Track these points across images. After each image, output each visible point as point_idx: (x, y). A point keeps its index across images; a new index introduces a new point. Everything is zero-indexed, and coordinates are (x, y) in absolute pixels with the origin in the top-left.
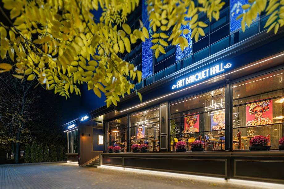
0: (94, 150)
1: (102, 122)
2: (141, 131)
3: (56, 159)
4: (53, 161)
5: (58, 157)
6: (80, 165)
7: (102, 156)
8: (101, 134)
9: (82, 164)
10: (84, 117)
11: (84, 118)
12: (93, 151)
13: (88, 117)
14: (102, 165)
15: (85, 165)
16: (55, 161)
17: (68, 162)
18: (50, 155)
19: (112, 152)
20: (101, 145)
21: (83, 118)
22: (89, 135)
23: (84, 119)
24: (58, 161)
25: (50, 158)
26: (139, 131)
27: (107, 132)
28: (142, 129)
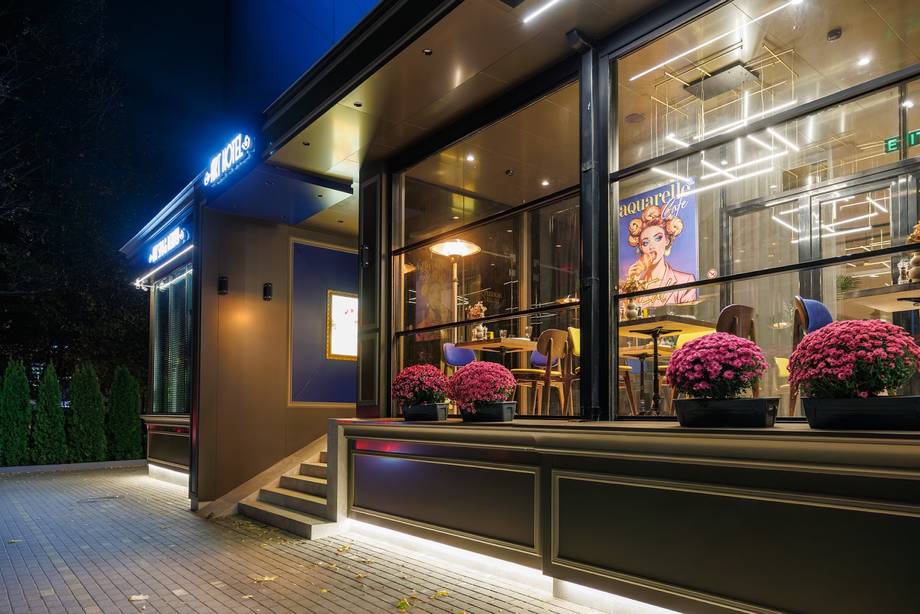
0: (295, 398)
1: (356, 186)
2: (664, 242)
3: (104, 446)
4: (85, 460)
5: (111, 436)
6: (201, 505)
7: (351, 446)
8: (347, 289)
9: (211, 496)
10: (225, 152)
11: (225, 160)
12: (291, 404)
13: (248, 142)
14: (349, 514)
15: (231, 509)
16: (94, 459)
17: (151, 467)
18: (67, 426)
19: (430, 417)
20: (343, 363)
21: (215, 163)
22: (267, 292)
23: (226, 165)
24: (113, 459)
25: (69, 440)
26: (642, 243)
27: (390, 254)
28: (676, 226)
